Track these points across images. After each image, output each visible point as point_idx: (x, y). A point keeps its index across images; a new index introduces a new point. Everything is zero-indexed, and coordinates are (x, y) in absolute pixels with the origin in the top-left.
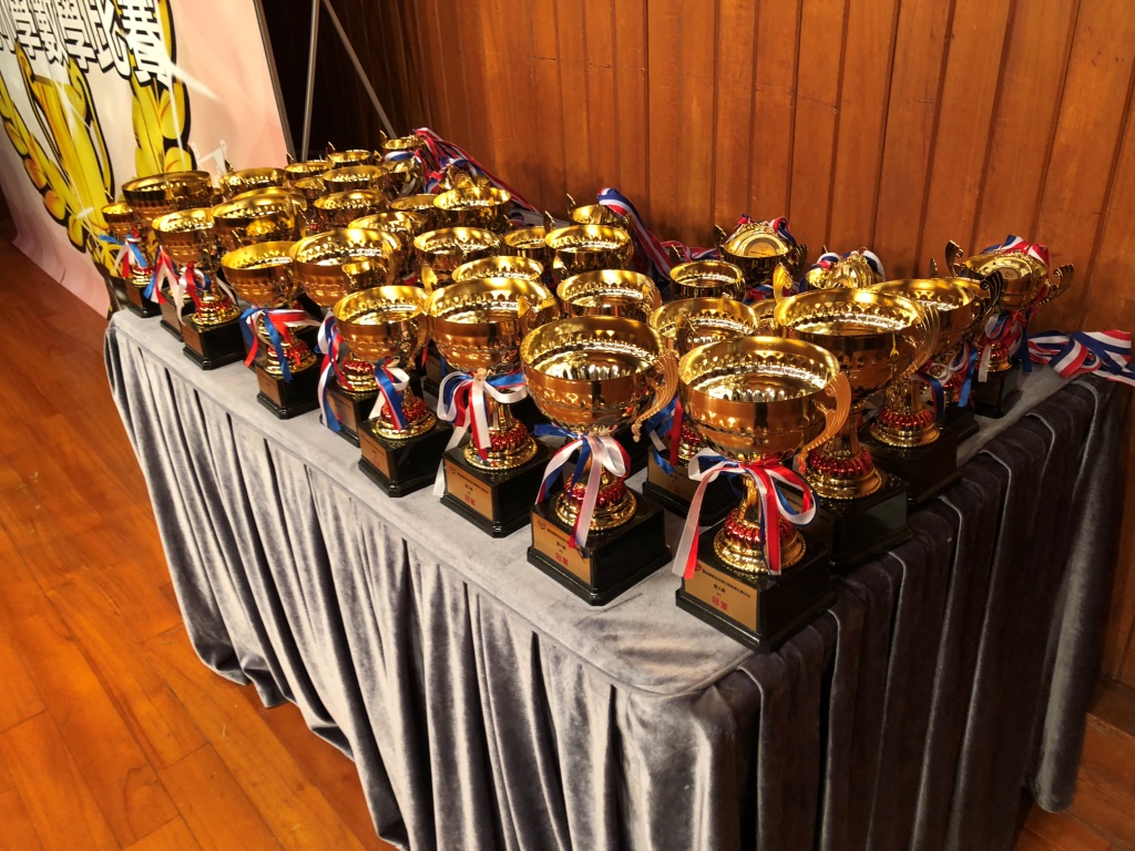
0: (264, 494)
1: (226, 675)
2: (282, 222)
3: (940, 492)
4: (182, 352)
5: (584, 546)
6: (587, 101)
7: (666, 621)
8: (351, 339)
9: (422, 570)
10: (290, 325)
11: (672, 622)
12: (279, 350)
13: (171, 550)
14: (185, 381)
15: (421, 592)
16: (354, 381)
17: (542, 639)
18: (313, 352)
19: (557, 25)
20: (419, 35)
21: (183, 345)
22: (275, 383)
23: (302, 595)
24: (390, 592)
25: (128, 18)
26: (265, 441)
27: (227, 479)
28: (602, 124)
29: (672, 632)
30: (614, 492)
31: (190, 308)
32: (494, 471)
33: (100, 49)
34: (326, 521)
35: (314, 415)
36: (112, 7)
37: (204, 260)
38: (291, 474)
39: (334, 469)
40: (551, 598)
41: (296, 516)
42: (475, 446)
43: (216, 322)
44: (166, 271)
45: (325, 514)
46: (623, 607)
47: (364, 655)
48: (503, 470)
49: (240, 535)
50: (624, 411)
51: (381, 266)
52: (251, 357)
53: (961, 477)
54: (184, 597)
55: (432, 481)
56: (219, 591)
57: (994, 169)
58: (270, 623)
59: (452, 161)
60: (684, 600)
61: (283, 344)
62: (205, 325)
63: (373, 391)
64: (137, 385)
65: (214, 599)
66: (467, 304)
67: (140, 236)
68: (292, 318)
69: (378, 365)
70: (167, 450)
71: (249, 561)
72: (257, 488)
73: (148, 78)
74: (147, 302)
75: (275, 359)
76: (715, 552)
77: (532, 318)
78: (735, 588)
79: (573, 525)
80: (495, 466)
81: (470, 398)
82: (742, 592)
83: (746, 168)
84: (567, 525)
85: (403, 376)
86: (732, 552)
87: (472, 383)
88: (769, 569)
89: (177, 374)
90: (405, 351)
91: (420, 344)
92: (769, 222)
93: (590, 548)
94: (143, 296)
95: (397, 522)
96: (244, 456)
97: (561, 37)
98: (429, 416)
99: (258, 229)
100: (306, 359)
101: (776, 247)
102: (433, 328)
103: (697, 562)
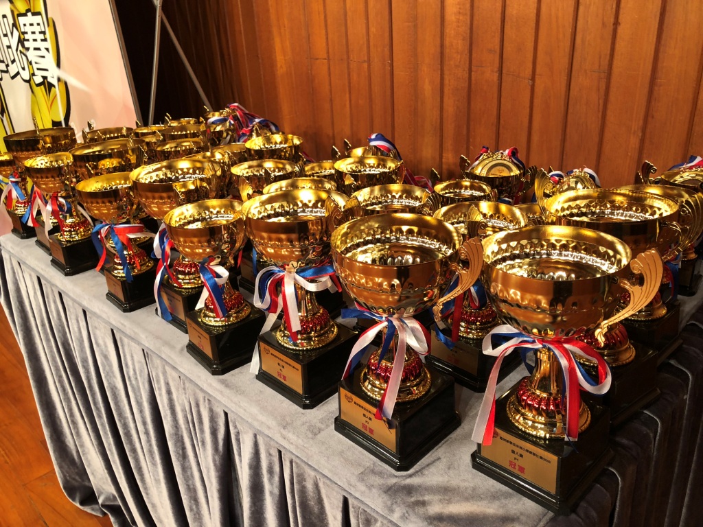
0: (113, 372)
1: (88, 509)
2: (127, 158)
3: (670, 357)
4: (50, 263)
5: (390, 418)
6: (350, 86)
7: (466, 484)
8: (179, 241)
9: (241, 437)
10: (132, 236)
11: (472, 485)
12: (123, 258)
13: (44, 416)
14: (52, 285)
15: (240, 455)
16: (183, 279)
17: (351, 501)
18: (151, 259)
19: (327, 34)
20: (231, 50)
22: (120, 283)
23: (143, 452)
24: (213, 456)
25: (28, 40)
26: (112, 330)
27: (85, 361)
28: (360, 102)
29: (473, 496)
30: (415, 368)
31: (56, 229)
32: (303, 351)
33: (10, 63)
34: (160, 395)
35: (151, 308)
36: (18, 34)
37: (66, 190)
38: (132, 357)
39: (166, 352)
40: (360, 465)
41: (137, 391)
42: (285, 329)
43: (77, 238)
44: (38, 201)
45: (160, 389)
46: (426, 472)
47: (192, 502)
48: (311, 350)
49: (95, 404)
50: (425, 295)
51: (205, 184)
52: (101, 263)
53: (682, 344)
54: (55, 452)
55: (249, 360)
56: (82, 446)
57: (653, 117)
58: (119, 472)
59: (257, 120)
60: (479, 462)
61: (125, 252)
62: (68, 242)
63: (198, 287)
64: (18, 290)
65: (78, 451)
66: (277, 210)
67: (20, 177)
68: (132, 230)
69: (203, 263)
70: (41, 340)
71: (103, 425)
72: (107, 368)
73: (41, 80)
74: (25, 226)
75: (119, 264)
76: (509, 418)
77: (339, 215)
78: (534, 454)
79: (380, 399)
80: (303, 346)
81: (282, 288)
82: (541, 458)
83: (465, 126)
84: (372, 398)
85: (223, 272)
86: (525, 419)
87: (284, 275)
88: (568, 436)
89: (46, 280)
90: (225, 251)
91: (238, 245)
92: (504, 151)
93: (397, 419)
94: (22, 223)
95: (219, 397)
96: (96, 342)
97: (330, 43)
98: (246, 305)
99: (107, 163)
100: (145, 264)
101: (510, 169)
102: (251, 228)
103: (494, 430)
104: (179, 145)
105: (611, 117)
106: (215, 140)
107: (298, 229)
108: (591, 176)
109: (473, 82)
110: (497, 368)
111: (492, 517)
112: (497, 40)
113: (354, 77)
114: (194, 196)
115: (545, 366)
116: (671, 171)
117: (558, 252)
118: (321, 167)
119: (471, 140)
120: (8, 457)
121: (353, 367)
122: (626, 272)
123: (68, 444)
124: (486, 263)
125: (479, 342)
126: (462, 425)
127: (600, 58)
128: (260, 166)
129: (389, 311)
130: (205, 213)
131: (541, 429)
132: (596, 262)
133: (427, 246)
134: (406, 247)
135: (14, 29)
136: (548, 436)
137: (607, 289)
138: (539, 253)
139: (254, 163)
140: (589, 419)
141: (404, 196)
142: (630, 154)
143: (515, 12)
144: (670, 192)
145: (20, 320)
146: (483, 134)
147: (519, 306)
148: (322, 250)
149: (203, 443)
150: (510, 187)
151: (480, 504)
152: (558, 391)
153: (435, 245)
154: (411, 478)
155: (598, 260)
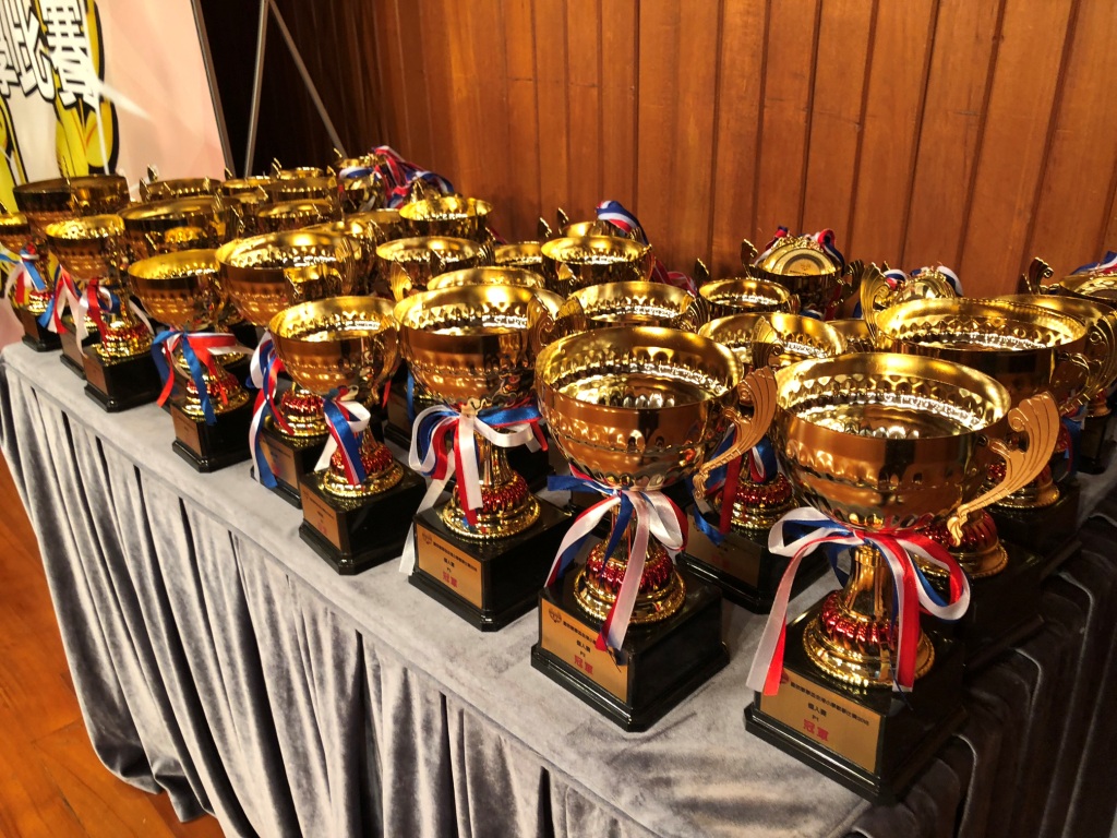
0: (180, 567)
1: (134, 782)
2: (210, 227)
3: (1060, 568)
4: (83, 390)
5: (619, 649)
6: (568, 126)
7: (735, 755)
8: (293, 361)
9: (382, 673)
10: (216, 352)
11: (745, 756)
12: (201, 386)
13: (68, 633)
14: (86, 426)
15: (379, 702)
16: (296, 423)
17: (554, 777)
18: (245, 389)
19: (534, 40)
21: (85, 383)
22: (195, 426)
23: (225, 693)
24: (338, 701)
25: (53, 34)
26: (181, 501)
27: (135, 548)
28: (584, 150)
29: (745, 773)
30: (661, 572)
31: (95, 337)
32: (484, 540)
33: (23, 70)
34: (256, 604)
35: (245, 467)
36: (38, 24)
37: (112, 276)
38: (212, 543)
39: (267, 538)
40: (569, 721)
41: (217, 596)
42: (457, 505)
43: (127, 353)
44: (67, 292)
45: (255, 595)
46: (672, 734)
47: (302, 773)
48: (496, 539)
49: (150, 616)
50: (682, 457)
51: (335, 272)
52: (165, 393)
53: (1081, 547)
54: (83, 689)
55: (399, 553)
56: (127, 682)
58: (185, 725)
59: (419, 174)
60: (757, 721)
61: (205, 377)
62: (112, 358)
63: (320, 436)
64: (30, 433)
65: (120, 691)
67: (38, 252)
68: (217, 342)
69: (329, 398)
70: (66, 513)
71: (161, 650)
72: (171, 560)
73: (73, 99)
74: (44, 331)
75: (195, 396)
76: (806, 653)
77: (548, 327)
78: (844, 711)
79: (604, 618)
80: (484, 533)
81: (455, 440)
82: (854, 716)
83: (751, 196)
84: (592, 616)
85: (362, 413)
86: (831, 655)
87: (458, 420)
88: (898, 684)
89: (77, 418)
90: (365, 379)
91: (385, 370)
92: (813, 235)
93: (629, 650)
94: (39, 325)
95: (350, 610)
96: (155, 519)
97: (539, 53)
98: (396, 466)
99: (179, 235)
100: (235, 397)
101: (820, 265)
102: (408, 344)
103: (783, 671)
104: (294, 209)
105: (984, 187)
106: (351, 204)
107: (483, 347)
108: (949, 279)
109: (766, 124)
110: (790, 574)
111: (774, 806)
112: (807, 57)
113: (576, 109)
114: (315, 291)
115: (867, 573)
116: (1075, 276)
117: (893, 395)
118: (519, 252)
119: (759, 217)
120: (9, 698)
121: (563, 567)
122: (1001, 429)
123: (105, 679)
124: (781, 408)
125: (762, 536)
126: (732, 663)
127: (970, 91)
128: (423, 246)
129: (624, 480)
130: (335, 318)
131: (856, 671)
132: (954, 413)
133: (687, 380)
134: (653, 380)
135: (32, 15)
136: (866, 683)
137: (969, 454)
138: (863, 397)
139: (414, 241)
140: (932, 659)
141: (652, 301)
142: (1010, 247)
143: (837, 13)
144: (1073, 307)
145: (33, 481)
146: (779, 207)
147: (830, 477)
148: (520, 382)
149: (322, 681)
150: (820, 294)
151: (756, 785)
152: (885, 613)
153: (698, 378)
154: (649, 743)
155: (957, 409)
